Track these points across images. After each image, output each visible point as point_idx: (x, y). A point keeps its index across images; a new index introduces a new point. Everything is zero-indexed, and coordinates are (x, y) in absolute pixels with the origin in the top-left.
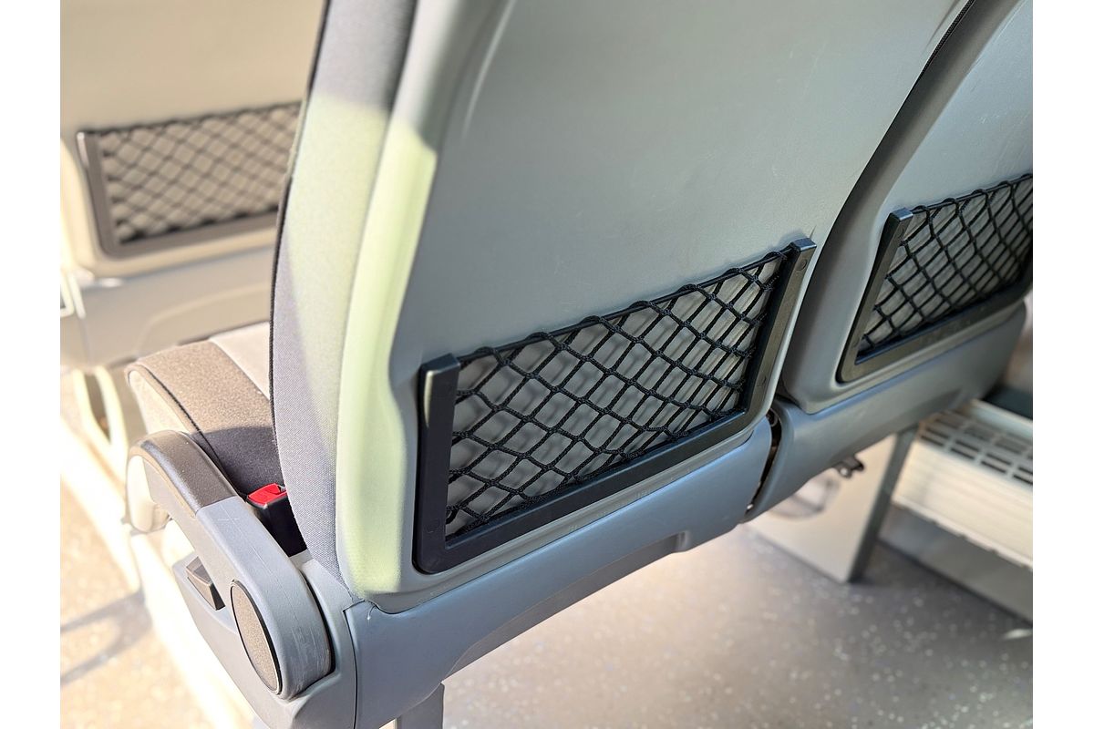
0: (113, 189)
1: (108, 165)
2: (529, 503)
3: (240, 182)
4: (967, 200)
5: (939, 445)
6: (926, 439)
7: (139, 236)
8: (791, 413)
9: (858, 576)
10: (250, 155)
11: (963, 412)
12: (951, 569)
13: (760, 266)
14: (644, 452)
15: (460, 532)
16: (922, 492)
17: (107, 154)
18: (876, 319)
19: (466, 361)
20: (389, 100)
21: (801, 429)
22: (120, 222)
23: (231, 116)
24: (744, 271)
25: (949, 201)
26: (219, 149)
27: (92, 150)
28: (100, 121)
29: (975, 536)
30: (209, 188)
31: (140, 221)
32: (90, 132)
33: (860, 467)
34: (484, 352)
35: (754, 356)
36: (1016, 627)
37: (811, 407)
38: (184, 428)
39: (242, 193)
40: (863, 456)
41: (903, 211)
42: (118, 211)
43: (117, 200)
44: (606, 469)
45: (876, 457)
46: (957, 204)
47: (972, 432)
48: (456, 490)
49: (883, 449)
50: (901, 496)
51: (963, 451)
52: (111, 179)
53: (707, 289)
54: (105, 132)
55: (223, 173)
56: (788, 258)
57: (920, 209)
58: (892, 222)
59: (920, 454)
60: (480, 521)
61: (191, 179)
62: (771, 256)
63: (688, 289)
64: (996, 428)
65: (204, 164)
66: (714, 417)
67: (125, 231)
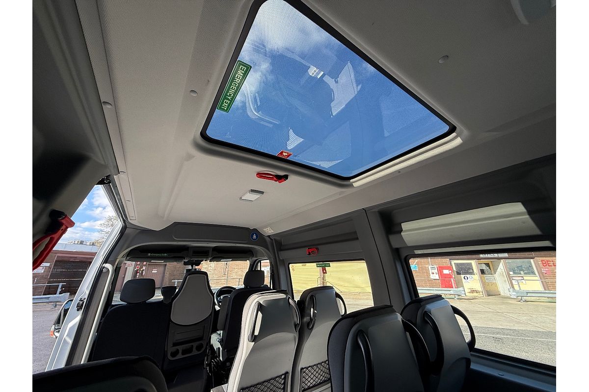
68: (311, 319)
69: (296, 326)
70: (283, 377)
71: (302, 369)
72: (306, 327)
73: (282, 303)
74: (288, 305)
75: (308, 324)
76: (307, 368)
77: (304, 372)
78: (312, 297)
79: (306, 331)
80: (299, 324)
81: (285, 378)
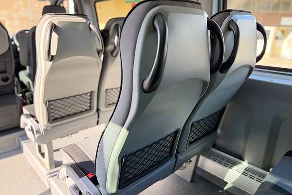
0: (52, 111)
1: (52, 107)
2: (136, 176)
3: (75, 108)
4: (204, 119)
5: (205, 156)
6: (202, 155)
7: (56, 119)
8: (178, 155)
9: (192, 181)
10: (78, 103)
11: (209, 149)
12: (209, 179)
13: (172, 134)
14: (155, 165)
15: (126, 182)
16: (202, 165)
17: (52, 105)
18: (191, 138)
19: (129, 156)
20: (123, 125)
21: (180, 157)
22: (53, 116)
23: (74, 97)
24: (170, 135)
25: (201, 120)
26: (72, 102)
27: (49, 104)
28: (51, 99)
29: (212, 173)
30: (70, 109)
31: (56, 116)
32: (49, 101)
33: (191, 161)
34: (131, 154)
35: (172, 147)
36: (221, 190)
37: (182, 153)
38: (72, 162)
39: (76, 110)
40: (191, 159)
41: (194, 122)
42: (52, 115)
43: (52, 113)
44: (148, 169)
45: (194, 159)
46: (203, 120)
47: (210, 153)
48: (126, 175)
49: (195, 157)
50: (198, 166)
51: (209, 157)
52: (52, 109)
53: (164, 139)
54: (52, 101)
55: (73, 106)
56: (176, 132)
57: (196, 122)
58: (192, 124)
59: (201, 157)
60: (129, 180)
61: (67, 108)
62: (174, 132)
63: (161, 139)
64: (214, 153)
65: (69, 105)
66: (166, 158)
67: (53, 118)
68: (115, 48)
69: (99, 52)
70: (89, 94)
71: (107, 90)
72: (110, 54)
73: (81, 26)
74: (89, 29)
75: (112, 52)
76: (112, 89)
77: (109, 92)
78: (117, 26)
79: (110, 58)
80: (102, 51)
81: (91, 95)
